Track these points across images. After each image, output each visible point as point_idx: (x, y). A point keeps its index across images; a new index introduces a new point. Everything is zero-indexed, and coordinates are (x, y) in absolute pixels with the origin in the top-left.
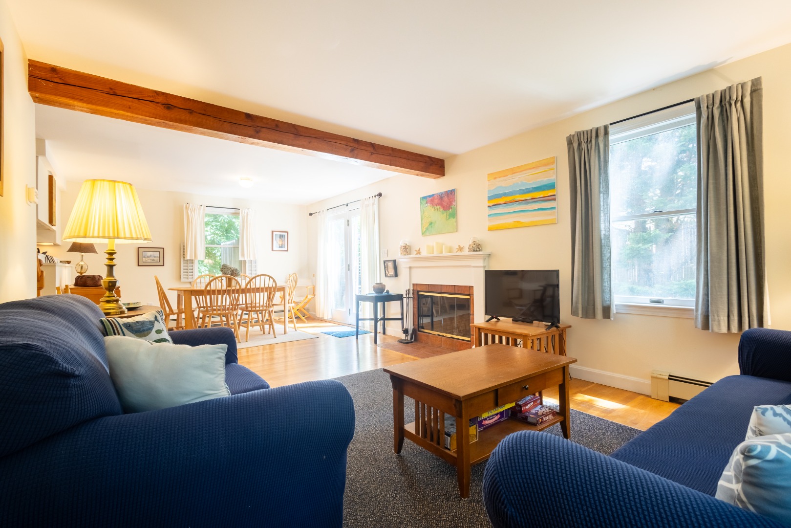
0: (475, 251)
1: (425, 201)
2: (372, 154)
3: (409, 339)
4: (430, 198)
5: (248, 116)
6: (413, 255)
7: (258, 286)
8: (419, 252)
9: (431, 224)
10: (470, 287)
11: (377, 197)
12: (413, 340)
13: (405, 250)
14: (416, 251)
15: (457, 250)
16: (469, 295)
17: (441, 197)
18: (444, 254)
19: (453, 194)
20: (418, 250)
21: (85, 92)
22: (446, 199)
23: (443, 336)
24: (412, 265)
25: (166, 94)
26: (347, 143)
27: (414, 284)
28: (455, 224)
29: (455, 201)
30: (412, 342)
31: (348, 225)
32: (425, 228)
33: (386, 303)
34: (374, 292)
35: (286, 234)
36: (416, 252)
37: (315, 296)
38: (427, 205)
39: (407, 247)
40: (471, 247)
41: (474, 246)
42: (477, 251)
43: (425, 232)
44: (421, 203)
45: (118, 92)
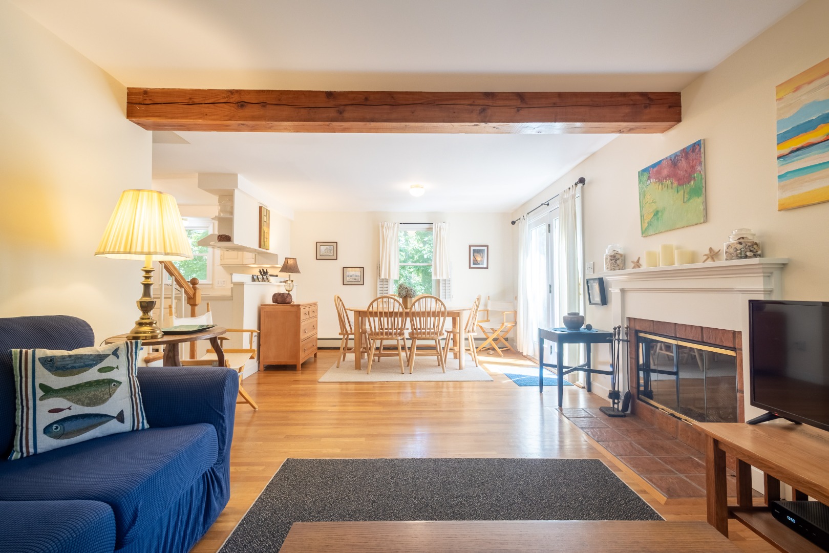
0: (741, 258)
1: (646, 175)
2: (518, 111)
3: (620, 408)
4: (655, 169)
5: (329, 95)
6: (630, 270)
7: (423, 310)
8: (637, 264)
9: (656, 213)
10: (734, 332)
11: (580, 185)
12: (629, 412)
13: (613, 261)
14: (633, 262)
15: (706, 257)
16: (734, 349)
17: (674, 161)
18: (677, 265)
19: (697, 150)
20: (636, 260)
21: (169, 108)
22: (683, 164)
23: (680, 419)
24: (627, 286)
25: (240, 90)
26: (474, 102)
27: (629, 319)
28: (702, 207)
29: (700, 163)
30: (625, 416)
31: (549, 231)
32: (646, 221)
33: (592, 344)
34: (565, 327)
35: (485, 248)
36: (633, 265)
37: (516, 324)
38: (649, 182)
39: (618, 256)
40: (731, 250)
41: (739, 246)
42: (746, 257)
43: (646, 229)
44: (640, 181)
45: (196, 101)
